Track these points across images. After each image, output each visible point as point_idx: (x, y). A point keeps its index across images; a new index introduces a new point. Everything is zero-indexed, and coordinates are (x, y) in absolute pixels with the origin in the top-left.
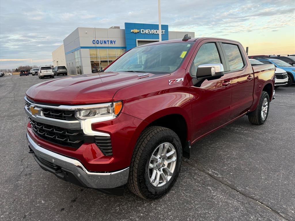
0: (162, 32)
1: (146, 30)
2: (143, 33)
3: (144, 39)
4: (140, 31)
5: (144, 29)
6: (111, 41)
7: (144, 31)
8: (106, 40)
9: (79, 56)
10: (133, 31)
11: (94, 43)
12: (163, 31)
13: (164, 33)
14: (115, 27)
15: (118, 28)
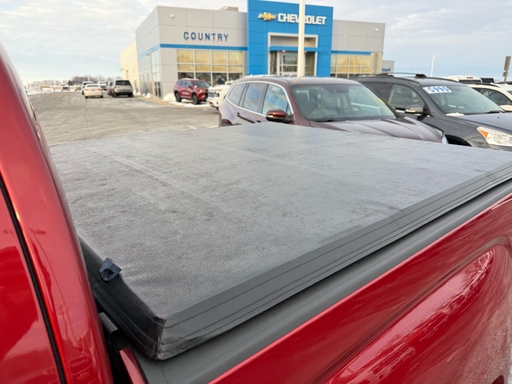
0: (320, 20)
1: (288, 15)
2: (282, 21)
3: (284, 32)
4: (277, 17)
5: (284, 13)
6: (219, 35)
7: (285, 18)
8: (210, 32)
9: (157, 63)
10: (263, 16)
11: (186, 37)
12: (322, 19)
13: (324, 23)
14: (230, 9)
15: (236, 9)
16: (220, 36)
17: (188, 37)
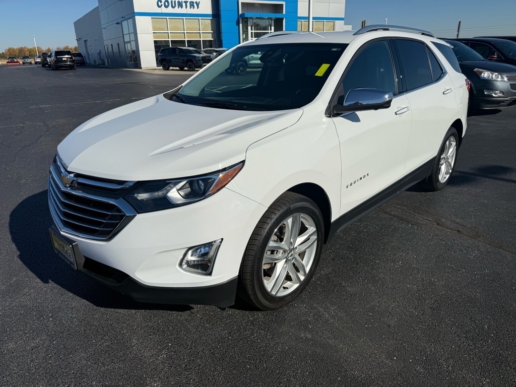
6: (191, 2)
9: (132, 30)
16: (192, 4)
17: (162, 5)
